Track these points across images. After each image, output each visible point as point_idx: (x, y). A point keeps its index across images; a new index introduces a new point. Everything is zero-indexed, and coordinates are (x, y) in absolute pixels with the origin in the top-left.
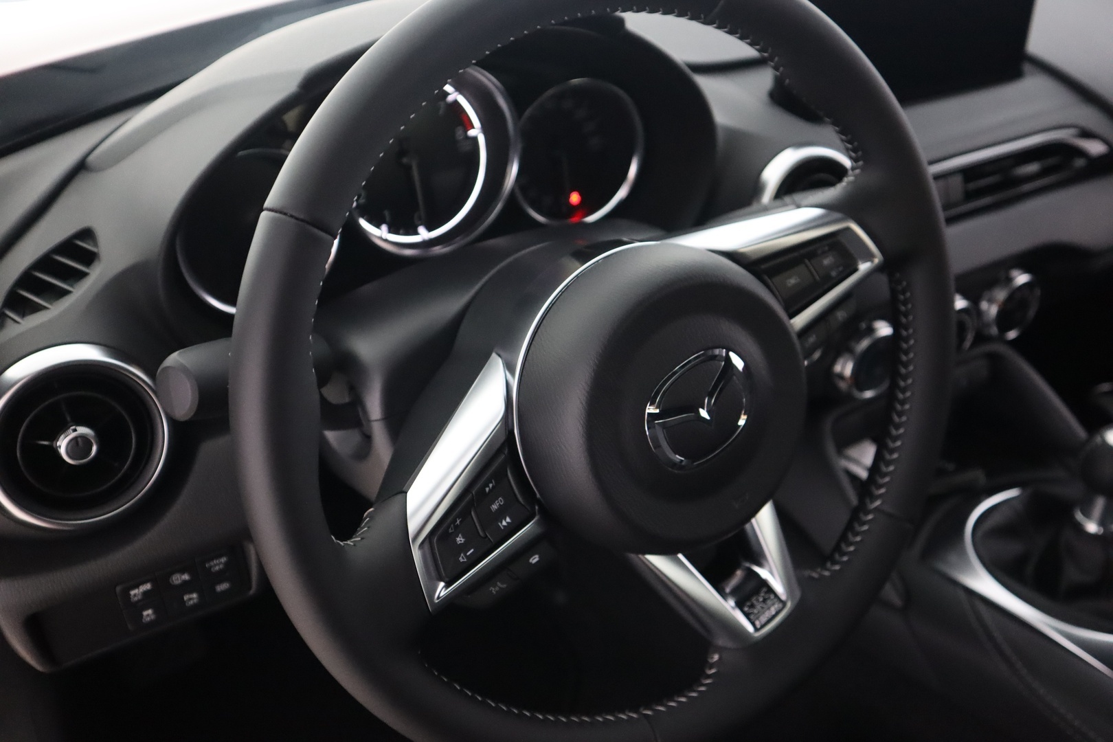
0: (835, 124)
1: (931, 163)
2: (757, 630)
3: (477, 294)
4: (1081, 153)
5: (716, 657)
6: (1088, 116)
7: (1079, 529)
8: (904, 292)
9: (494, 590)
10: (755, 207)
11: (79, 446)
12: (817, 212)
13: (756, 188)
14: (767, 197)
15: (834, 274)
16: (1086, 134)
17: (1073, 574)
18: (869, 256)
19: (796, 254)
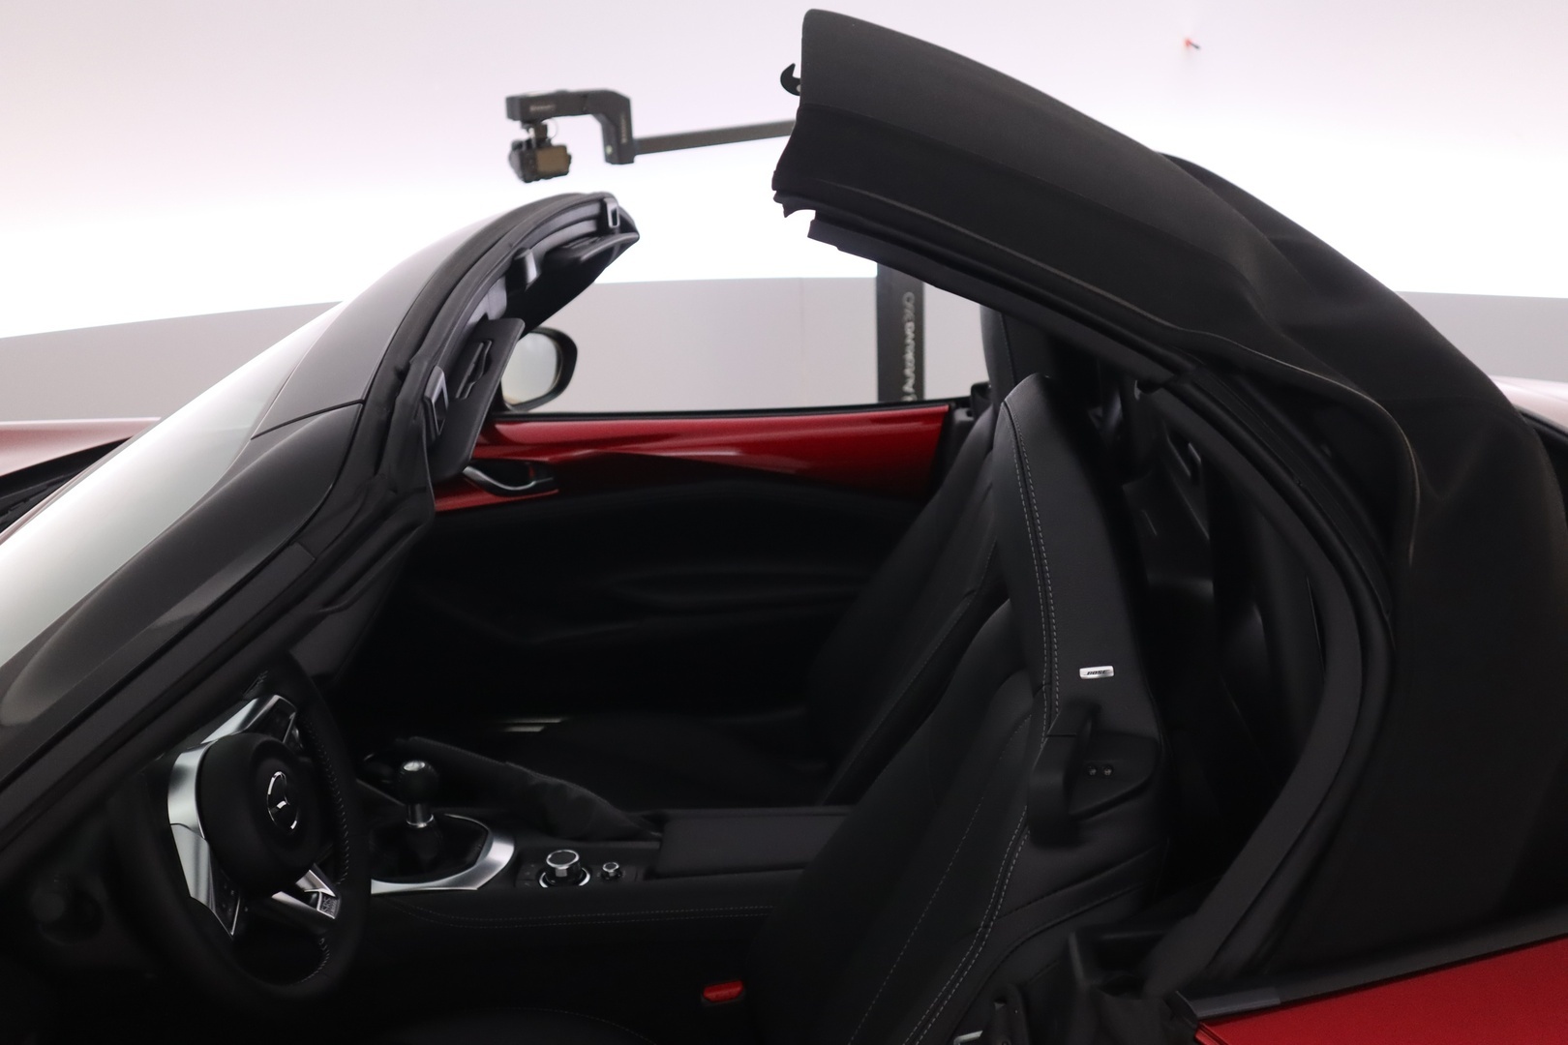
7: (416, 831)
12: (256, 699)
17: (425, 858)
18: (292, 710)
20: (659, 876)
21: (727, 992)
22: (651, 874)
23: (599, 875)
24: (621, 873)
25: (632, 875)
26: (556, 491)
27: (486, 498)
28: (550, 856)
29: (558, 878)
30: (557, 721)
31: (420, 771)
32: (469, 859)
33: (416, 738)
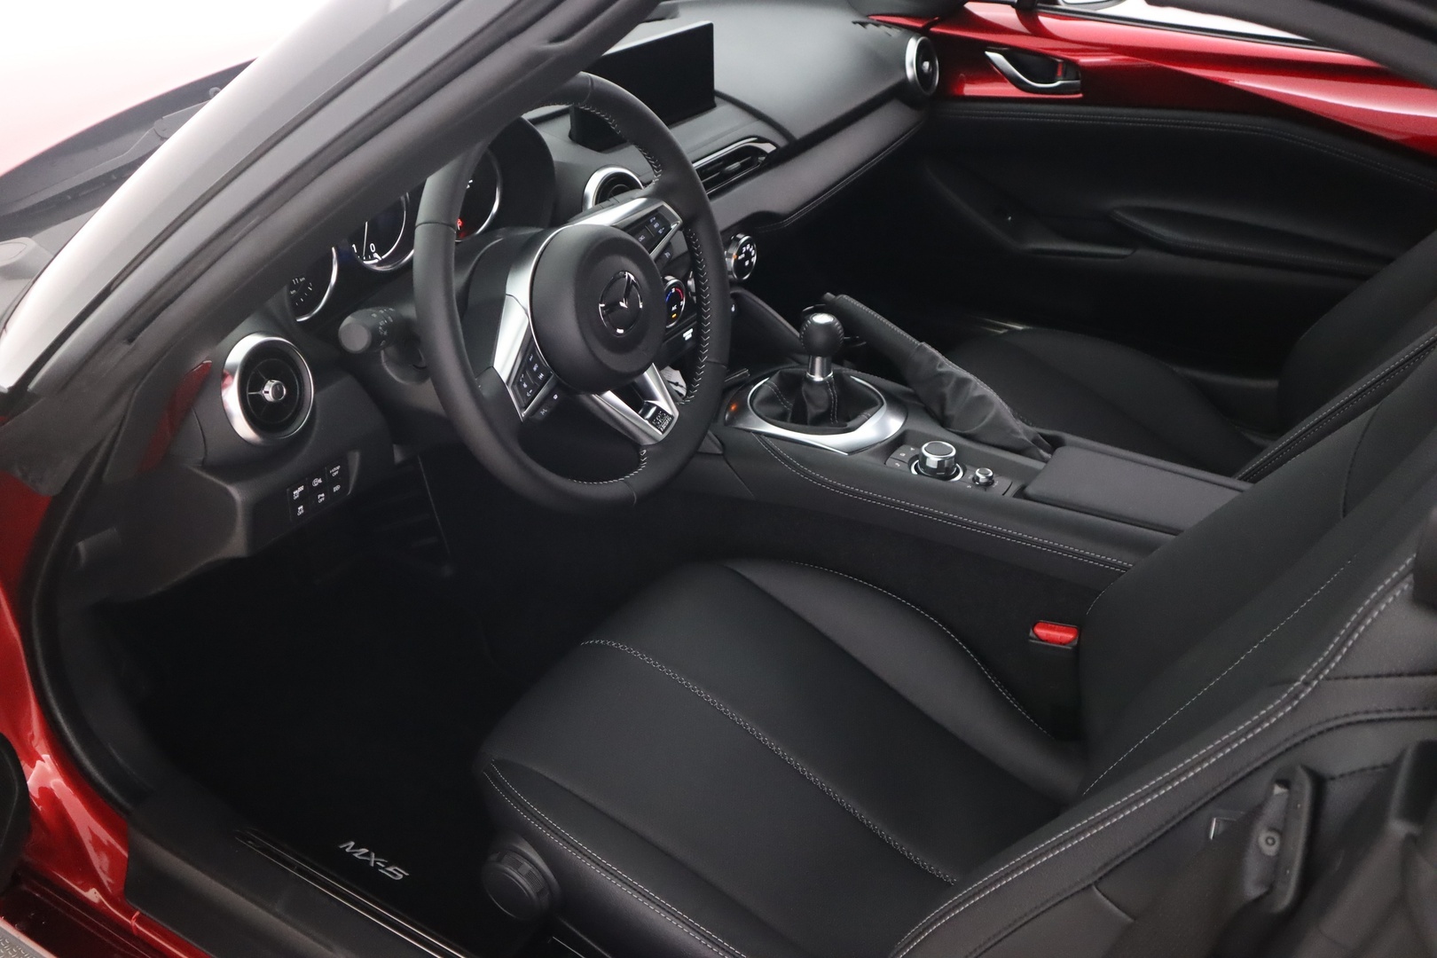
0: (635, 144)
1: (694, 162)
2: (663, 432)
3: (474, 269)
4: (762, 152)
5: (645, 451)
6: (760, 128)
7: (811, 382)
8: (694, 240)
9: (543, 413)
10: (584, 212)
11: (277, 392)
12: (643, 200)
13: (583, 200)
14: (590, 204)
15: (660, 232)
16: (761, 140)
17: (812, 411)
18: (675, 220)
19: (635, 227)
20: (1027, 497)
21: (1056, 635)
22: (1021, 493)
23: (971, 477)
24: (993, 482)
25: (1003, 486)
26: (1080, 95)
27: (1007, 90)
28: (926, 445)
29: (928, 467)
30: (1020, 328)
31: (827, 326)
32: (850, 424)
33: (845, 296)
